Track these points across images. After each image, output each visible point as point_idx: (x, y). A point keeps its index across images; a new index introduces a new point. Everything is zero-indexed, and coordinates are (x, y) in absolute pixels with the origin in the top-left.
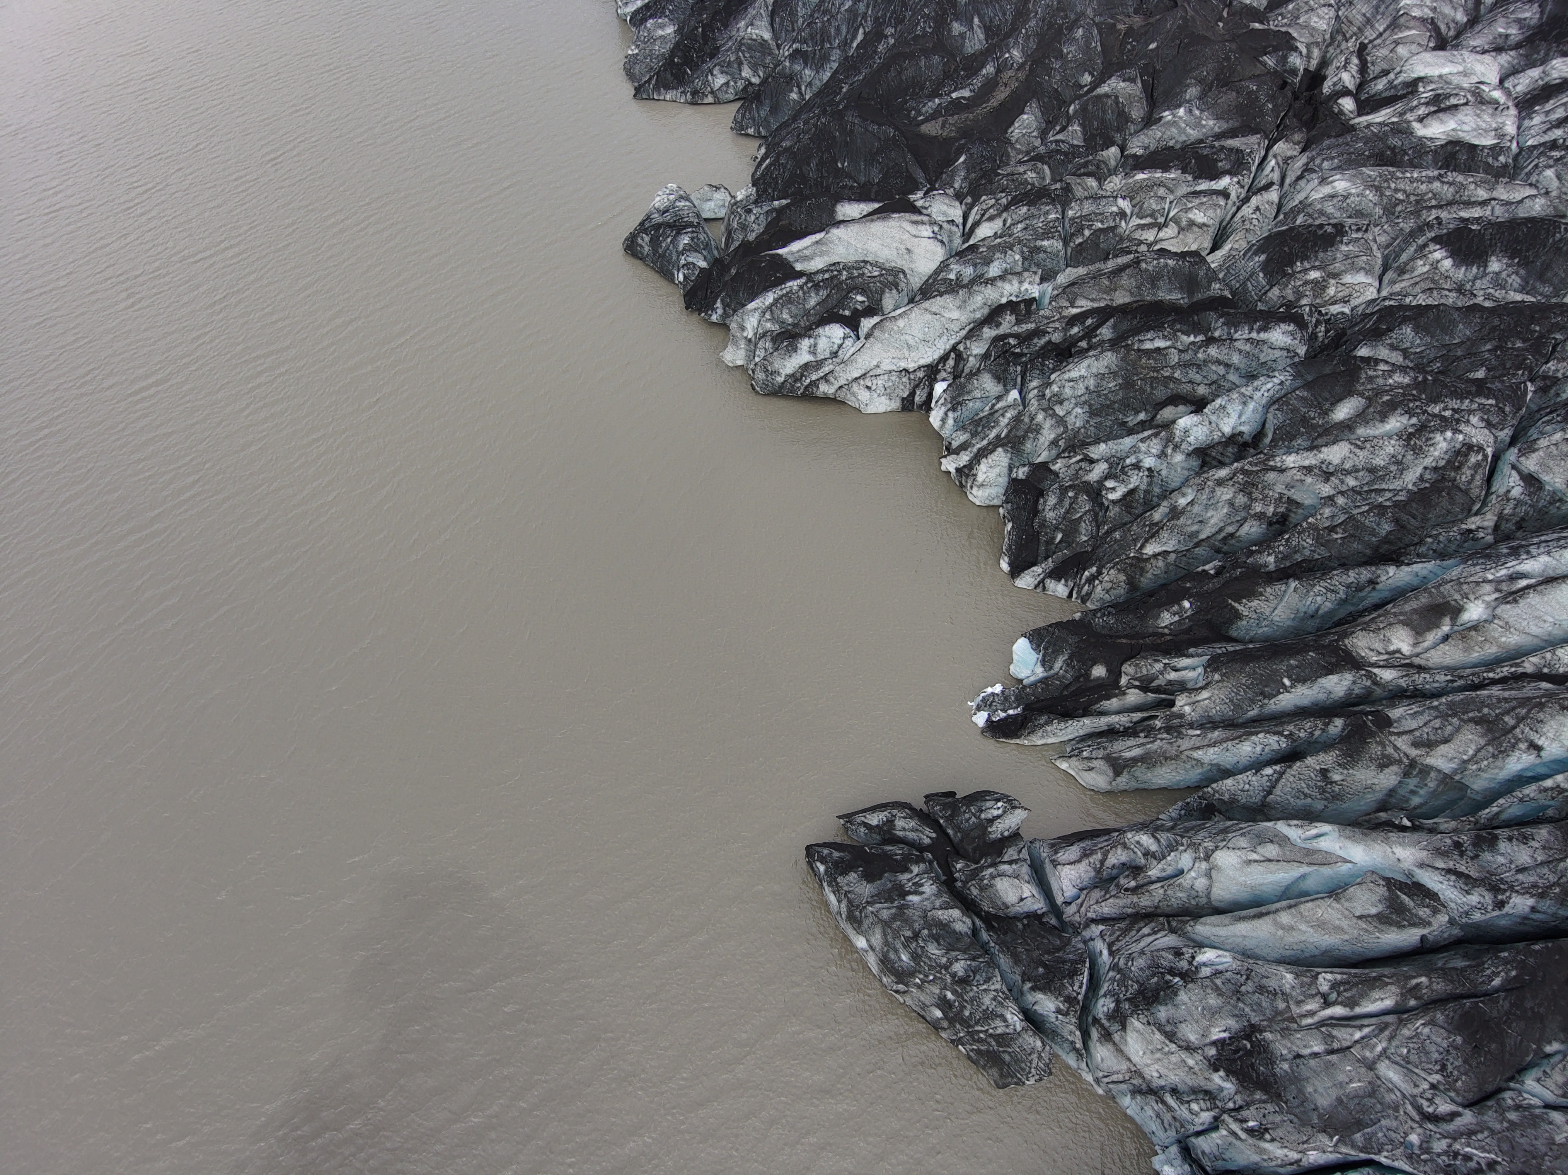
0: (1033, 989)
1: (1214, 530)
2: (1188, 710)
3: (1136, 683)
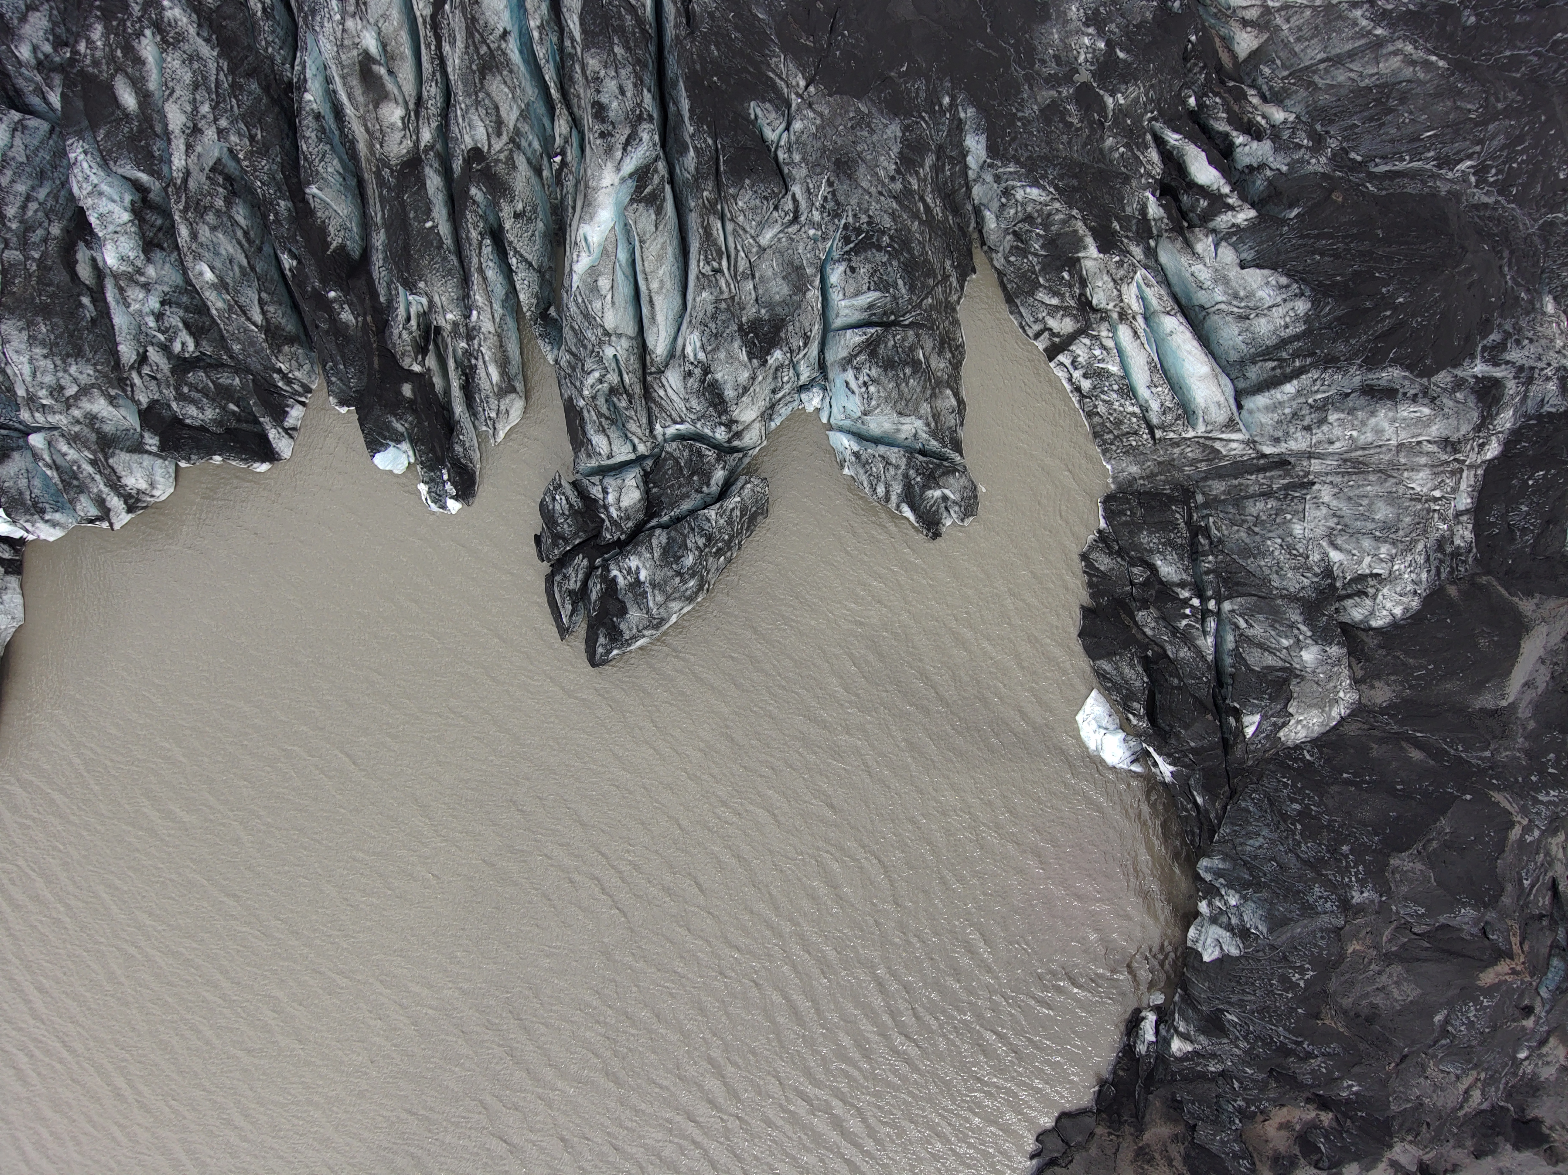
0: (708, 485)
1: (240, 251)
2: (450, 316)
3: (420, 357)
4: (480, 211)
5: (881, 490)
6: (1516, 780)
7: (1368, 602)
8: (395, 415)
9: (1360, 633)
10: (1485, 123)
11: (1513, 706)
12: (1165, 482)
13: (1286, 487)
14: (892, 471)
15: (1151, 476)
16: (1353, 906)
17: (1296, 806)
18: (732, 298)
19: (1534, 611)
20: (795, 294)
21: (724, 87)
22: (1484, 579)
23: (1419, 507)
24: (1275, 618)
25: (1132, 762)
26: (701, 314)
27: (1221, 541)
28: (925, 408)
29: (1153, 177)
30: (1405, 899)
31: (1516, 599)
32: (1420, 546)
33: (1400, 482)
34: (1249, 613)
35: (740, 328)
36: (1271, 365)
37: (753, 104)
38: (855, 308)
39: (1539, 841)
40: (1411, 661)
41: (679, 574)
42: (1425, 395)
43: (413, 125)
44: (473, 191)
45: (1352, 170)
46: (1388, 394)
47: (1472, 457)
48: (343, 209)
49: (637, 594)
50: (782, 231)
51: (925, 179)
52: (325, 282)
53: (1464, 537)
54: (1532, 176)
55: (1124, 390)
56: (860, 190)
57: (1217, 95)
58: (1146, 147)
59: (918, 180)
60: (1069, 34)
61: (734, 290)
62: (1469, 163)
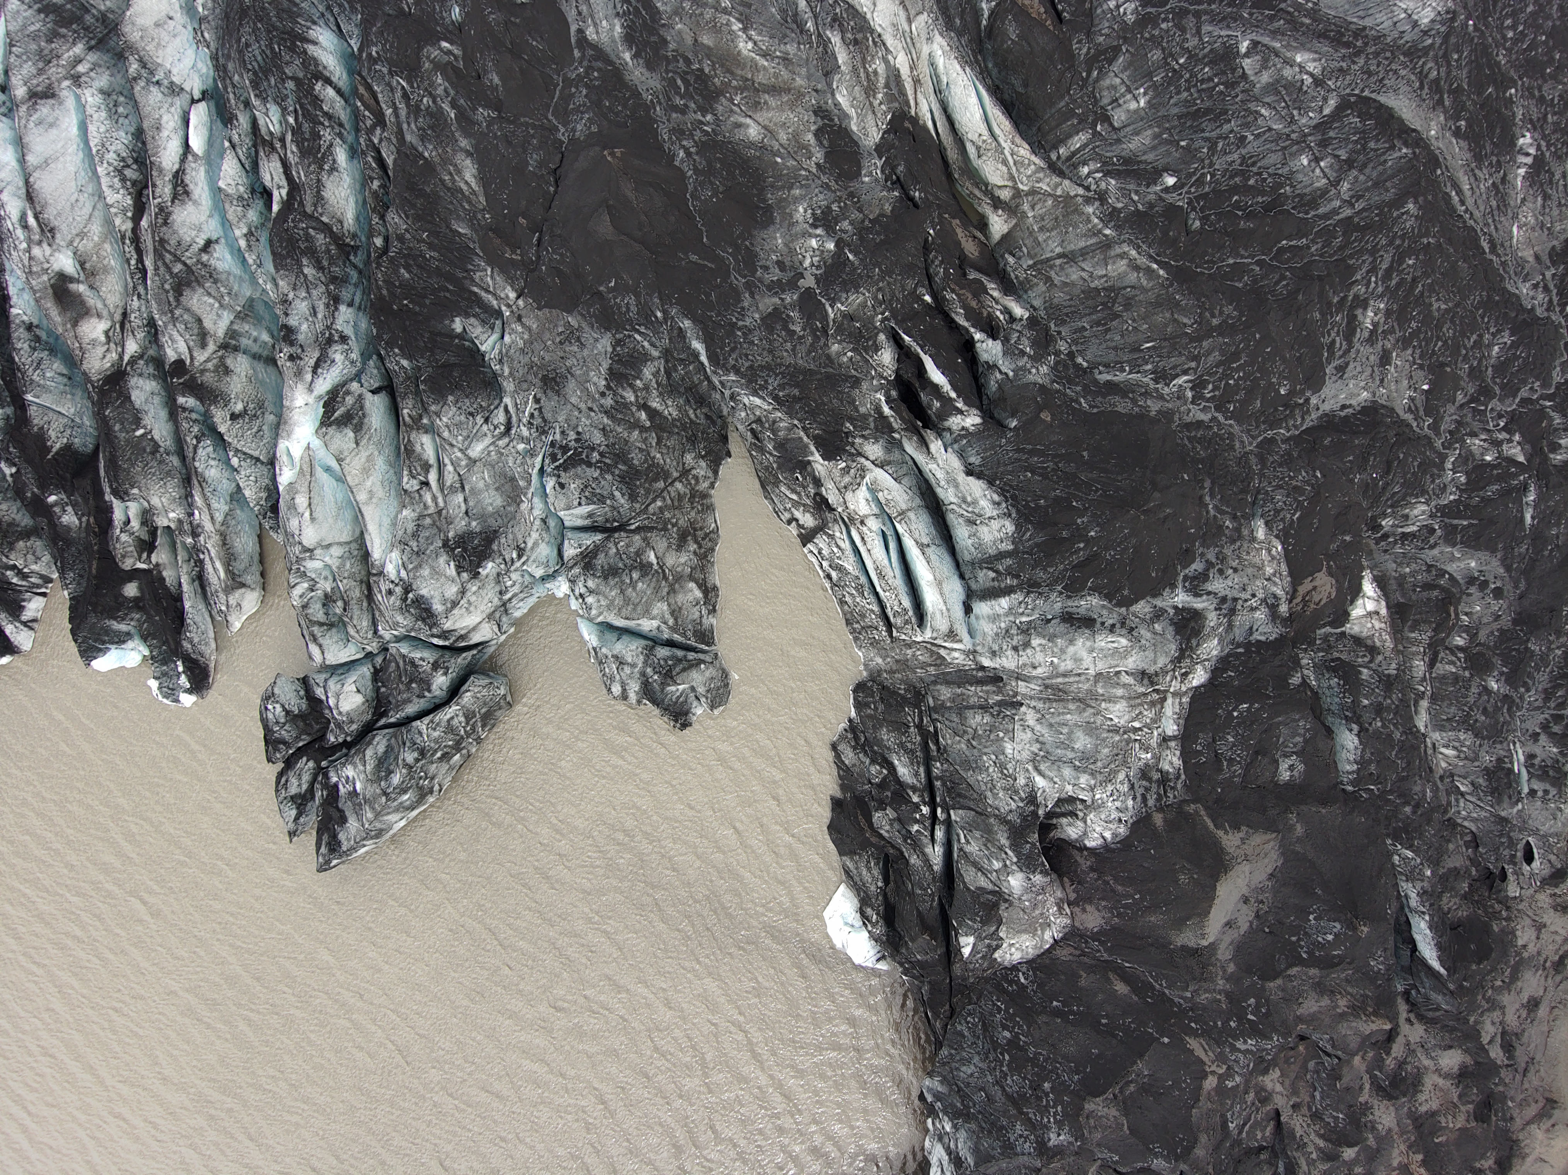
2: (172, 515)
3: (145, 555)
4: (194, 416)
5: (616, 689)
6: (1215, 1023)
7: (1080, 823)
8: (115, 619)
9: (1075, 852)
10: (1199, 339)
11: (1213, 947)
12: (902, 681)
13: (1000, 704)
14: (627, 670)
15: (891, 672)
16: (1050, 1149)
17: (1007, 1034)
18: (439, 512)
19: (1238, 847)
20: (509, 505)
21: (417, 309)
22: (1191, 808)
23: (1117, 738)
24: (989, 838)
25: (878, 960)
26: (401, 534)
27: (945, 750)
28: (661, 607)
29: (886, 379)
30: (1099, 1145)
31: (1220, 833)
33: (1098, 713)
34: (969, 827)
35: (445, 544)
36: (992, 574)
37: (457, 320)
38: (576, 516)
39: (1247, 1082)
40: (1119, 888)
41: (385, 793)
42: (1123, 624)
43: (118, 338)
44: (181, 400)
45: (1070, 382)
46: (1087, 623)
47: (1175, 686)
48: (68, 408)
49: (354, 805)
50: (493, 443)
51: (646, 388)
52: (45, 487)
53: (1171, 763)
54: (1251, 393)
55: (860, 589)
56: (569, 407)
57: (953, 291)
58: (877, 348)
59: (635, 392)
60: (795, 237)
61: (441, 504)
62: (1186, 378)
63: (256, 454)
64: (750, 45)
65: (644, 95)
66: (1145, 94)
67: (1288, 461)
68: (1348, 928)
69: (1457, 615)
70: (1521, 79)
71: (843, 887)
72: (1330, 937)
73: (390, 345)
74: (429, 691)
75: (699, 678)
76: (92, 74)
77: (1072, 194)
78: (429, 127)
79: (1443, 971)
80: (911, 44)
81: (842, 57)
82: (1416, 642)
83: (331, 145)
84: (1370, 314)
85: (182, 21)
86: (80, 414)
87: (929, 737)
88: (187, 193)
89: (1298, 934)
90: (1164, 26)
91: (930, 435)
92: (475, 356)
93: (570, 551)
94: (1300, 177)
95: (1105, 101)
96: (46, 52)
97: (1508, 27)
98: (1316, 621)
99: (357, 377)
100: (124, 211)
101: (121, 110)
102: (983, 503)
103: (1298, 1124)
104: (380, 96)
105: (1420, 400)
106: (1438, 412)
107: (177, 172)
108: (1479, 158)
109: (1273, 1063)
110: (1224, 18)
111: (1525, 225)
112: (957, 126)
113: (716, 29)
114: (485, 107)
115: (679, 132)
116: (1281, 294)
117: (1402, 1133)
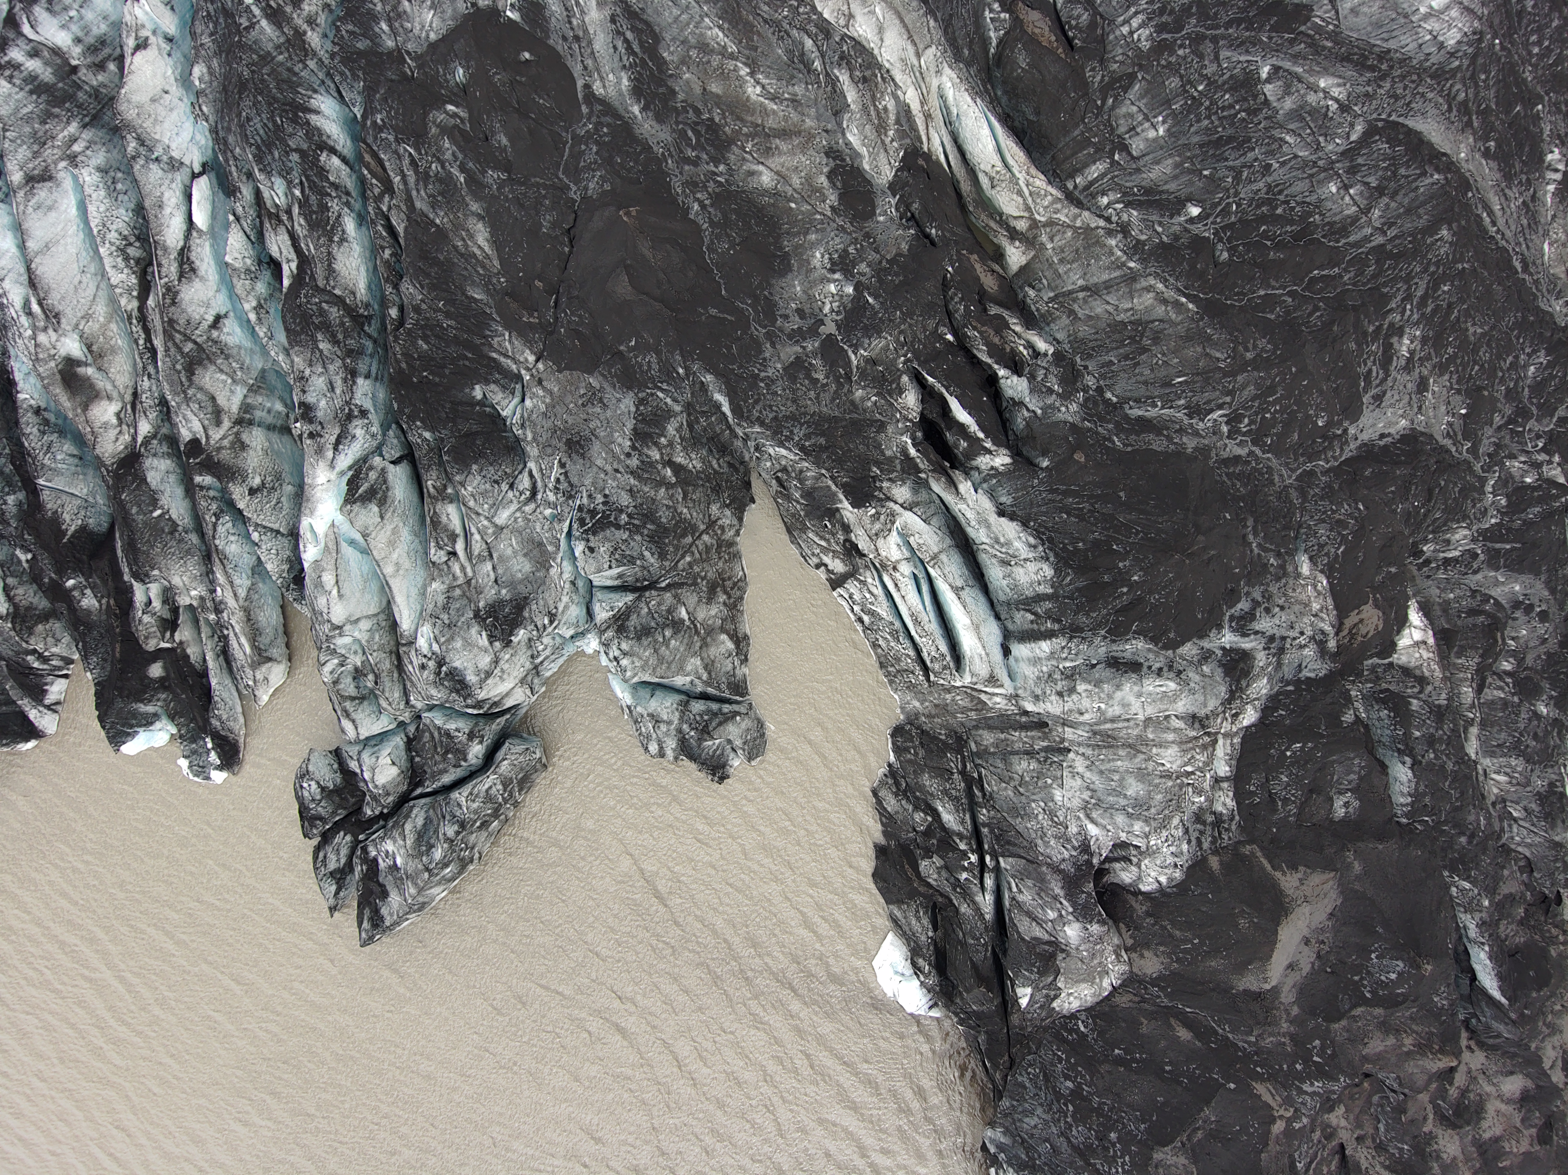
2: (193, 593)
3: (168, 634)
4: (212, 493)
5: (653, 748)
6: (1281, 1066)
7: (1134, 869)
8: (142, 701)
9: (1130, 897)
10: (1233, 374)
11: (1276, 990)
12: (942, 726)
13: (1046, 749)
14: (663, 728)
15: (930, 716)
17: (1069, 1084)
18: (469, 582)
19: (1297, 888)
20: (538, 570)
21: (437, 380)
22: (1247, 849)
23: (1170, 783)
24: (1042, 887)
25: (930, 1008)
26: (431, 606)
27: (991, 797)
28: (694, 663)
29: (911, 421)
31: (1278, 874)
32: (1176, 821)
33: (1150, 759)
34: (1021, 876)
35: (477, 615)
36: (1030, 617)
37: (477, 387)
38: (606, 577)
39: (1313, 1121)
40: (1178, 933)
41: (427, 869)
42: (1170, 668)
43: (130, 419)
44: (198, 479)
45: (1102, 419)
46: (1133, 667)
47: (1226, 727)
48: (81, 489)
49: (395, 879)
50: (519, 509)
51: (671, 444)
52: (62, 571)
53: (1224, 804)
54: (1288, 425)
55: (895, 634)
56: (595, 469)
57: (975, 328)
58: (901, 391)
59: (660, 450)
60: (813, 284)
61: (470, 573)
62: (1220, 412)
63: (276, 526)
64: (758, 89)
65: (655, 149)
66: (1164, 122)
67: (1329, 494)
68: (1411, 966)
69: (1503, 640)
70: (1548, 94)
71: (891, 936)
72: (1393, 976)
73: (412, 418)
74: (466, 760)
75: (735, 731)
76: (88, 152)
77: (1093, 225)
78: (440, 194)
79: (1503, 1000)
80: (920, 78)
81: (851, 95)
82: (1464, 669)
83: (339, 216)
84: (1407, 342)
85: (178, 94)
86: (93, 493)
87: (973, 783)
88: (193, 270)
89: (1360, 973)
90: (1181, 52)
91: (958, 475)
92: (497, 421)
93: (602, 614)
94: (1329, 205)
95: (1122, 130)
96: (40, 134)
97: (1534, 44)
98: (1364, 651)
99: (378, 450)
100: (129, 291)
101: (119, 186)
102: (1017, 544)
103: (1363, 1156)
104: (387, 164)
105: (1458, 424)
106: (1476, 435)
107: (182, 249)
108: (1508, 177)
109: (1339, 1101)
110: (1242, 43)
111: (1556, 241)
112: (968, 156)
113: (724, 76)
114: (494, 169)
115: (692, 185)
116: (1315, 325)
117: (1467, 1160)
